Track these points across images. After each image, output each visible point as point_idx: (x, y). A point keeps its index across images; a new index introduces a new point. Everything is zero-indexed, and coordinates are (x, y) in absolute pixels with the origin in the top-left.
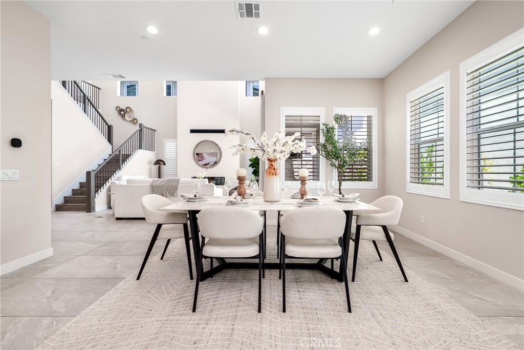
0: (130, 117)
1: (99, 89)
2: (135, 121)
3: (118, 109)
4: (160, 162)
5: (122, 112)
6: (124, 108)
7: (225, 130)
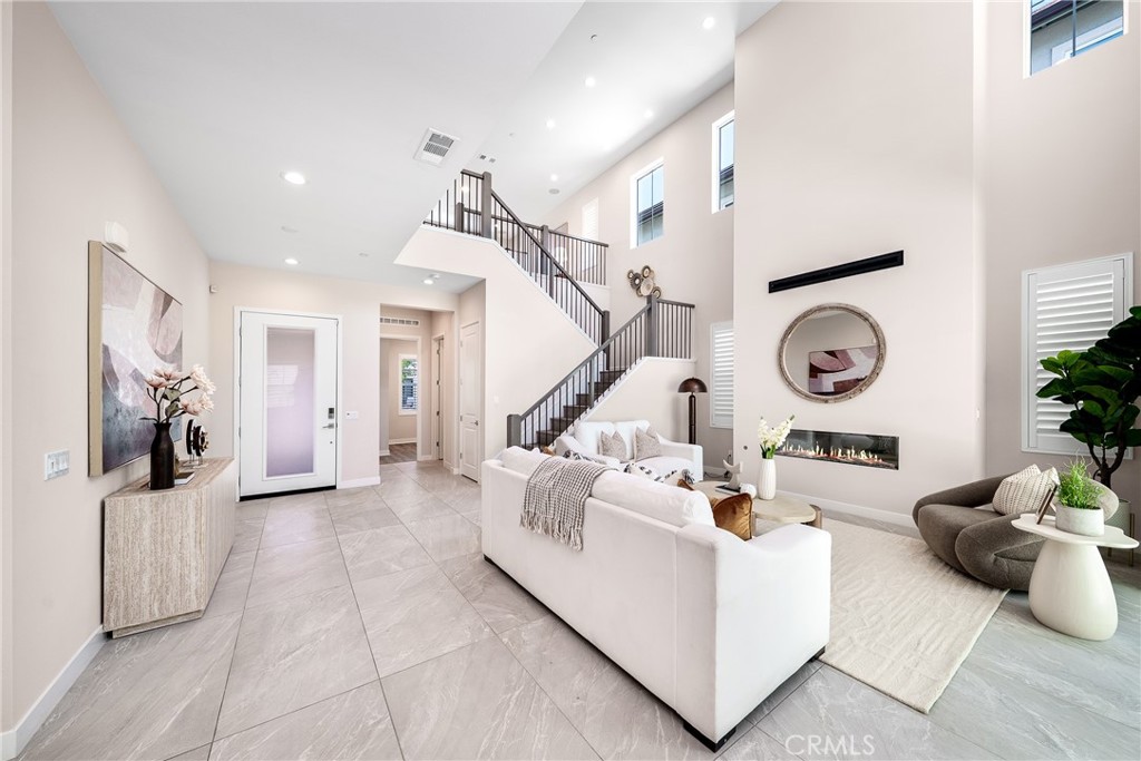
0: (648, 287)
1: (606, 246)
2: (657, 294)
3: (630, 274)
4: (692, 386)
5: (636, 280)
6: (639, 272)
7: (902, 252)
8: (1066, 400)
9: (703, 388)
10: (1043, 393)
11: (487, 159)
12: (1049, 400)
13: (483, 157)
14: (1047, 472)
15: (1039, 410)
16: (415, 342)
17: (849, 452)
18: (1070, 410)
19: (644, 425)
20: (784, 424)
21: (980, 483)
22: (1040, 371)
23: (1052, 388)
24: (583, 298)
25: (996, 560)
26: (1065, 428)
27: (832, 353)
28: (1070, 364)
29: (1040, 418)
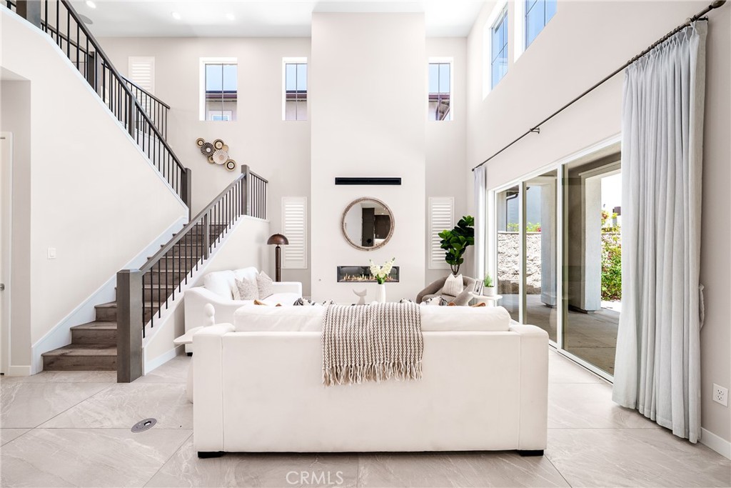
0: (222, 157)
1: (168, 107)
2: (231, 165)
3: (201, 143)
4: (276, 239)
5: (207, 148)
6: (211, 143)
7: (400, 178)
8: (445, 249)
9: (286, 242)
15: (433, 252)
18: (447, 253)
22: (438, 237)
26: (445, 259)
28: (446, 235)
29: (433, 255)
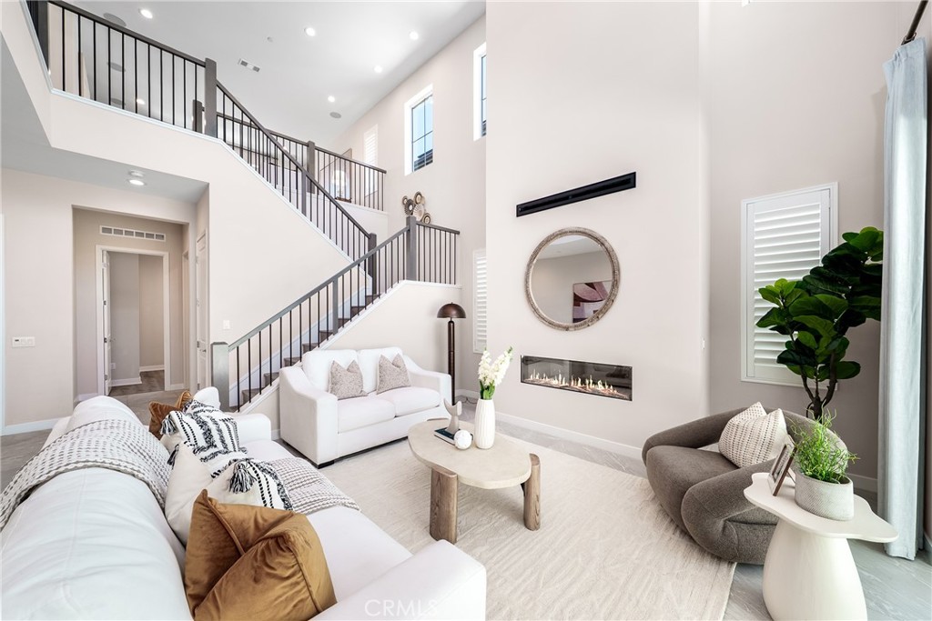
0: (420, 213)
1: (383, 172)
2: (427, 221)
3: (405, 202)
4: (449, 311)
5: (409, 204)
6: (413, 198)
7: (634, 173)
8: (782, 330)
9: (461, 314)
10: (763, 323)
11: (250, 66)
12: (767, 330)
13: (244, 64)
14: (773, 413)
15: (756, 340)
16: (160, 258)
17: (587, 382)
18: (786, 341)
19: (390, 353)
20: (501, 357)
21: (706, 420)
22: (757, 301)
23: (771, 318)
24: (345, 218)
25: (724, 527)
26: (781, 359)
27: (591, 285)
28: (786, 293)
29: (757, 348)
